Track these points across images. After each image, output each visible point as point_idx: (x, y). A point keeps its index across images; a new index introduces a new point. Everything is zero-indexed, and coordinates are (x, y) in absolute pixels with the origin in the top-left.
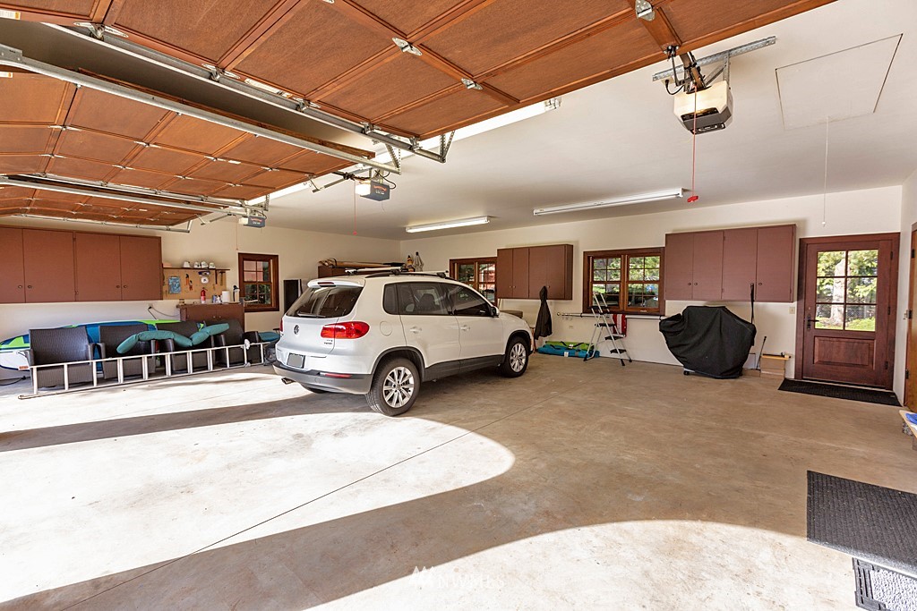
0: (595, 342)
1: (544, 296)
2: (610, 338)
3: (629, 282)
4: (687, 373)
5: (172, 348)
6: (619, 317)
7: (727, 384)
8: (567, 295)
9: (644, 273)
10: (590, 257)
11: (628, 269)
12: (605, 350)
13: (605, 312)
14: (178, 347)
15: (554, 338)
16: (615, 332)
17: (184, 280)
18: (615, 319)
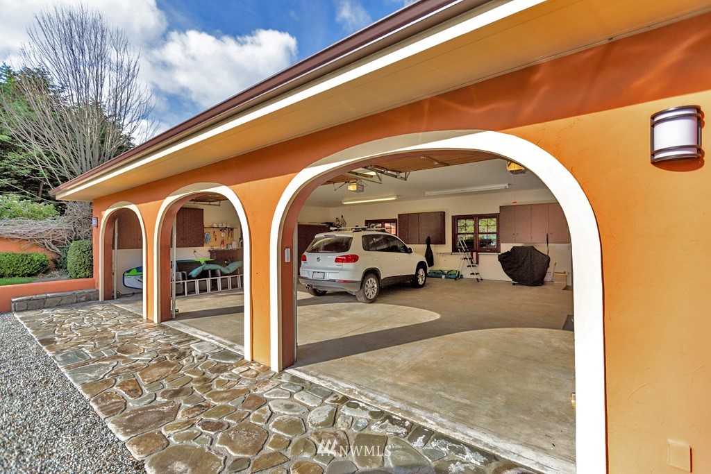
0: (460, 270)
1: (428, 242)
2: (470, 266)
3: (479, 233)
4: (514, 284)
5: (219, 274)
6: (474, 254)
7: (536, 289)
8: (442, 241)
9: (488, 228)
10: (456, 219)
11: (478, 226)
12: (467, 273)
13: (466, 251)
14: (222, 274)
15: (436, 268)
16: (472, 263)
17: (212, 235)
18: (472, 255)
